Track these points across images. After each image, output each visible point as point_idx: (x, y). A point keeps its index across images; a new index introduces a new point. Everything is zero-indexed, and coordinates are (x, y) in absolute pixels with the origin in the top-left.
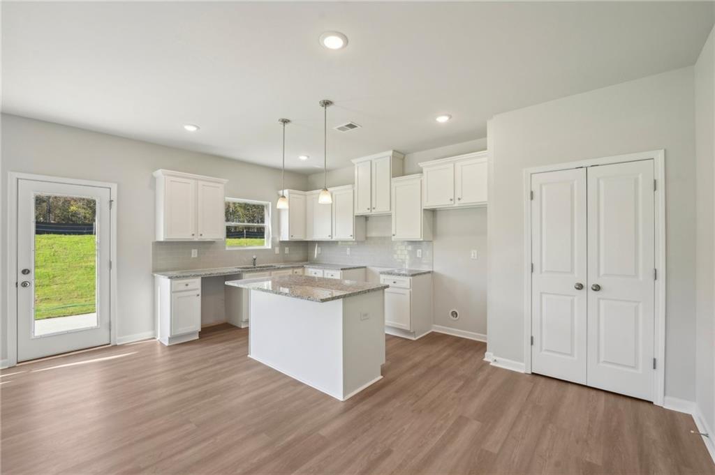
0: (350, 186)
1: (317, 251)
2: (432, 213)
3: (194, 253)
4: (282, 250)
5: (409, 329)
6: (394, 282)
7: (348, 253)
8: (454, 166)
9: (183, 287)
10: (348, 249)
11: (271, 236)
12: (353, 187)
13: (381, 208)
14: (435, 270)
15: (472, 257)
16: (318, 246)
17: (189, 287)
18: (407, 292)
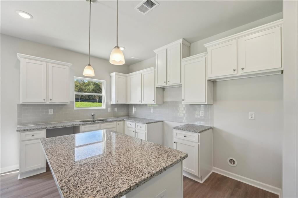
0: (153, 68)
1: (134, 110)
2: (213, 83)
3: (51, 112)
4: (113, 109)
5: (197, 175)
6: (185, 136)
7: (152, 112)
8: (237, 41)
9: (31, 137)
10: (152, 109)
11: (105, 101)
12: (155, 68)
13: (174, 81)
14: (215, 126)
15: (250, 118)
16: (135, 107)
17: (34, 137)
18: (196, 145)
